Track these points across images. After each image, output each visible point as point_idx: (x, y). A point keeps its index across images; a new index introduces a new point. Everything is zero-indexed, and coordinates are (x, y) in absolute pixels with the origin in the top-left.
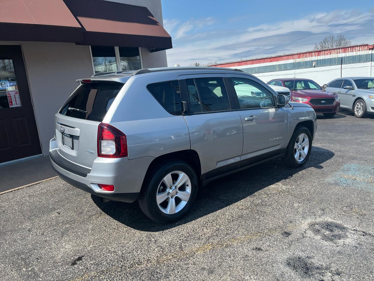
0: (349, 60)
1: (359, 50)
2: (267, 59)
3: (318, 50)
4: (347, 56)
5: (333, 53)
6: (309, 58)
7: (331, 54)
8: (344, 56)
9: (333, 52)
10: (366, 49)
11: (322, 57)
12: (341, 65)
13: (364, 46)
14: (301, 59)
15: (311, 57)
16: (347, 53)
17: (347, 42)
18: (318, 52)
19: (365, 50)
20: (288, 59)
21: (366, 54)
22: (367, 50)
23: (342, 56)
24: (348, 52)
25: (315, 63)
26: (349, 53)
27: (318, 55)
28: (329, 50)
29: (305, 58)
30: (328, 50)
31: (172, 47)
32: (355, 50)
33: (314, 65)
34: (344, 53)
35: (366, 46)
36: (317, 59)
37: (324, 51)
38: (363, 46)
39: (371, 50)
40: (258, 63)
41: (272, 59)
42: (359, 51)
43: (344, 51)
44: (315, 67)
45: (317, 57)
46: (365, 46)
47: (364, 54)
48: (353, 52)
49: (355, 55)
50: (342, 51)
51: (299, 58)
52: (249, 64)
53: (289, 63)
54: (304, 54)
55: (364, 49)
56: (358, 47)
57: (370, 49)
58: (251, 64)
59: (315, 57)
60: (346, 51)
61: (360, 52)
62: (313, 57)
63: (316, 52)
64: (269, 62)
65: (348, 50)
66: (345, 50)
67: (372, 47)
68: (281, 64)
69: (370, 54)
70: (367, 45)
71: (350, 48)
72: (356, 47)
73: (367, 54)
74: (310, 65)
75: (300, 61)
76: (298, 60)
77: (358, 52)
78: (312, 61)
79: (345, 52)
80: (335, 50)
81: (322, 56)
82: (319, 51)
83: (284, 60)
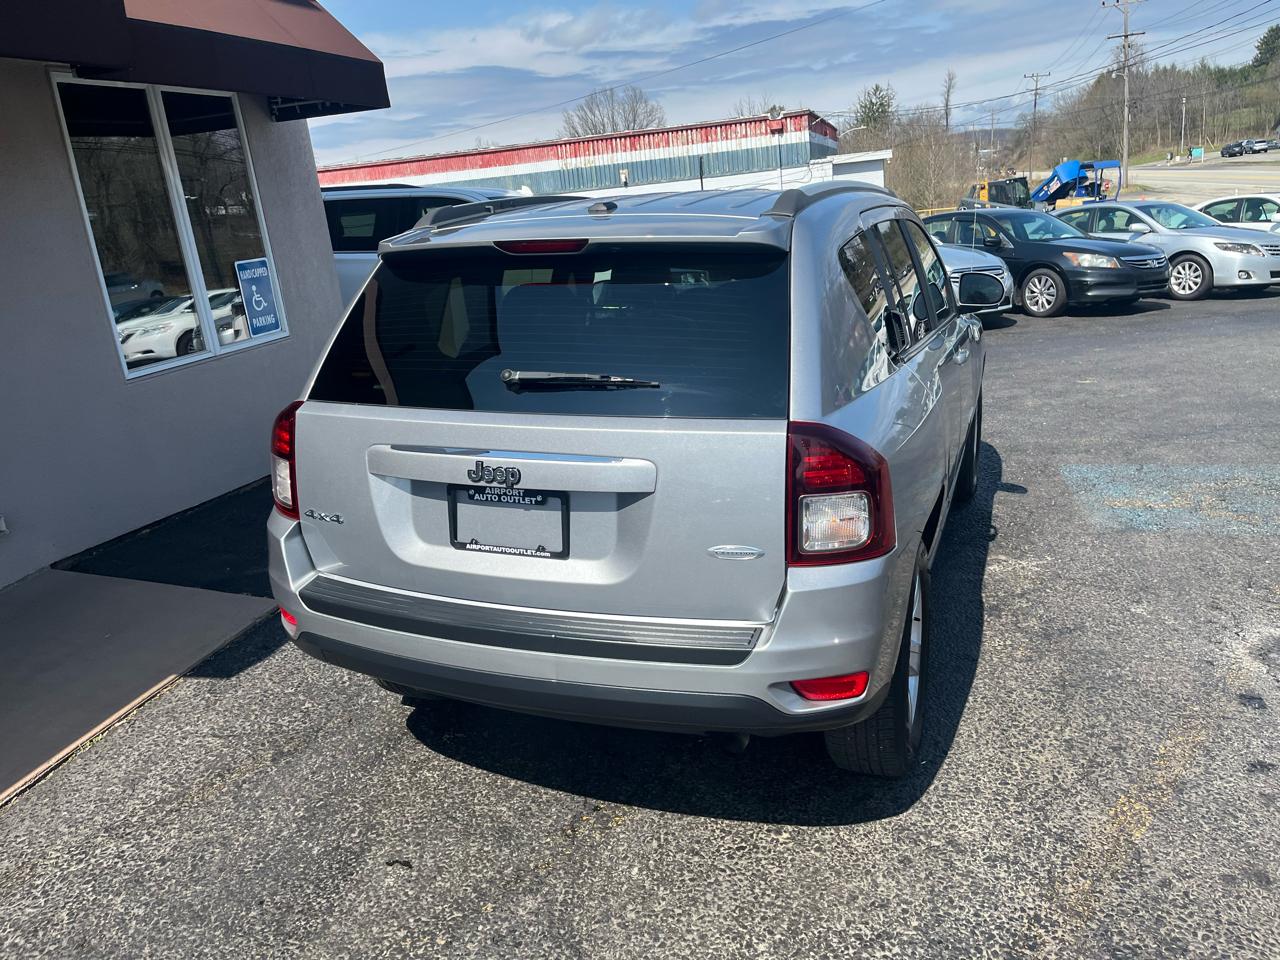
0: (721, 166)
1: (744, 133)
2: (471, 157)
3: (631, 132)
4: (715, 151)
5: (675, 144)
6: (605, 155)
7: (668, 144)
8: (705, 152)
9: (675, 140)
10: (763, 131)
11: (643, 154)
12: (699, 180)
13: (758, 123)
14: (582, 158)
15: (613, 152)
16: (714, 143)
17: (653, 108)
18: (630, 136)
19: (761, 134)
20: (541, 158)
21: (764, 145)
22: (766, 133)
23: (700, 153)
24: (717, 140)
25: (625, 171)
26: (719, 143)
27: (633, 147)
28: (663, 133)
29: (594, 154)
30: (658, 133)
31: (389, 106)
32: (734, 136)
33: (623, 180)
34: (705, 144)
35: (763, 123)
36: (629, 160)
37: (649, 134)
38: (755, 122)
39: (777, 135)
40: (443, 171)
41: (487, 156)
42: (746, 136)
43: (704, 138)
44: (626, 184)
45: (628, 152)
46: (761, 121)
47: (759, 146)
48: (729, 141)
49: (734, 149)
50: (699, 136)
51: (576, 156)
52: (409, 174)
53: (548, 173)
54: (591, 143)
55: (758, 132)
56: (741, 124)
57: (773, 132)
58: (416, 173)
59: (624, 154)
60: (709, 138)
61: (749, 139)
62: (619, 154)
63: (625, 137)
64: (481, 167)
65: (716, 133)
66: (706, 133)
67: (780, 127)
68: (520, 173)
69: (775, 146)
70: (766, 120)
71: (719, 128)
72: (736, 124)
73: (767, 147)
74: (613, 180)
75: (579, 165)
76: (573, 163)
77: (744, 140)
78: (617, 168)
79: (707, 141)
80: (680, 133)
81: (643, 151)
82: (634, 136)
83: (529, 160)
